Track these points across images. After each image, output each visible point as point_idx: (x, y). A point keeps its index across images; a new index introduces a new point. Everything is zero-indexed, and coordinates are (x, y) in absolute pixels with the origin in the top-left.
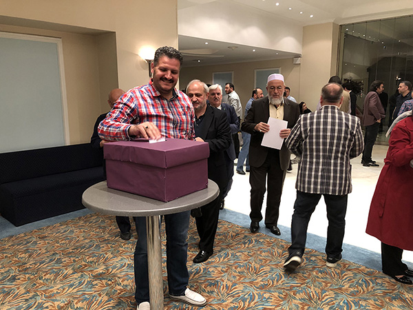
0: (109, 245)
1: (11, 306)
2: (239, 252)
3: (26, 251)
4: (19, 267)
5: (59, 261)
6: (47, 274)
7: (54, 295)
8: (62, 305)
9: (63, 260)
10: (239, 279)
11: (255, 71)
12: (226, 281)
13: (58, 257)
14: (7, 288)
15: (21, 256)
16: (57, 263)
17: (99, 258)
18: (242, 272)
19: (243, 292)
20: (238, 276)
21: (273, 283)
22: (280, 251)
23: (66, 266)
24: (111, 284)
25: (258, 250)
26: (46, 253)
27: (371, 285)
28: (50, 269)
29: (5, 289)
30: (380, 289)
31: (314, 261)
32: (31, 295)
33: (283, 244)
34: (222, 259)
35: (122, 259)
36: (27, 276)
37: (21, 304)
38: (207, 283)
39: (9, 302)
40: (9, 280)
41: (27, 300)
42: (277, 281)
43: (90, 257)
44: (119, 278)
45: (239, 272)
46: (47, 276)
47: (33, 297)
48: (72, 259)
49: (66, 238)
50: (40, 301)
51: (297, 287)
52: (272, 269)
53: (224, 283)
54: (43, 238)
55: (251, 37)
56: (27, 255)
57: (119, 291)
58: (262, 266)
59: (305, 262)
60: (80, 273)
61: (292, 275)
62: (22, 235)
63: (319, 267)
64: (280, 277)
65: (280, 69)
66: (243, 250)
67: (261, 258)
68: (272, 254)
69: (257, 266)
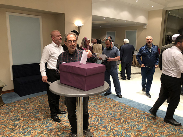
1: (17, 131)
2: (117, 113)
3: (24, 108)
4: (21, 114)
6: (33, 118)
7: (35, 127)
8: (39, 132)
10: (116, 125)
11: (126, 31)
12: (110, 126)
13: (37, 111)
14: (16, 123)
16: (37, 113)
18: (118, 122)
19: (118, 131)
20: (116, 124)
21: (132, 128)
22: (135, 113)
23: (41, 115)
24: (60, 124)
25: (125, 113)
26: (33, 109)
27: (178, 131)
28: (34, 116)
29: (15, 124)
30: (181, 134)
31: (151, 119)
32: (26, 127)
33: (137, 110)
34: (108, 116)
36: (25, 118)
37: (21, 131)
38: (102, 126)
39: (17, 130)
40: (17, 120)
41: (24, 129)
42: (134, 127)
44: (63, 122)
45: (116, 122)
46: (33, 119)
47: (27, 128)
48: (43, 112)
49: (41, 103)
50: (30, 130)
51: (143, 130)
52: (131, 122)
53: (110, 127)
54: (31, 102)
55: (124, 16)
56: (25, 109)
57: (63, 128)
58: (127, 120)
59: (146, 119)
60: (46, 119)
61: (141, 125)
62: (23, 100)
63: (153, 122)
64: (135, 126)
65: (137, 30)
66: (118, 112)
67: (126, 116)
68: (131, 115)
69: (125, 120)
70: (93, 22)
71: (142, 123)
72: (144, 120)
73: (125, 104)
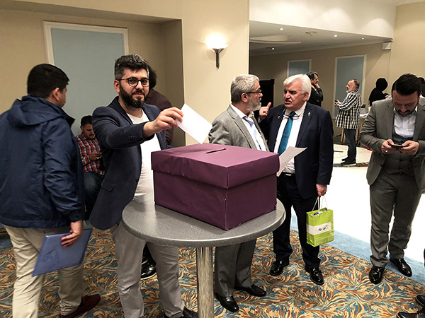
5: (114, 264)
6: (101, 277)
7: (105, 303)
10: (308, 306)
11: (336, 59)
12: (292, 306)
13: (114, 259)
18: (312, 297)
20: (307, 301)
21: (350, 315)
22: (360, 273)
25: (332, 270)
26: (103, 253)
28: (105, 272)
31: (402, 292)
33: (363, 265)
34: (288, 278)
38: (269, 306)
42: (356, 314)
45: (308, 297)
46: (102, 280)
52: (349, 296)
53: (290, 309)
54: (102, 236)
58: (337, 291)
59: (391, 291)
61: (375, 308)
63: (409, 300)
64: (358, 309)
65: (365, 56)
67: (336, 280)
68: (349, 276)
69: (331, 290)
70: (251, 38)
71: (379, 301)
72: (383, 294)
73: (333, 248)
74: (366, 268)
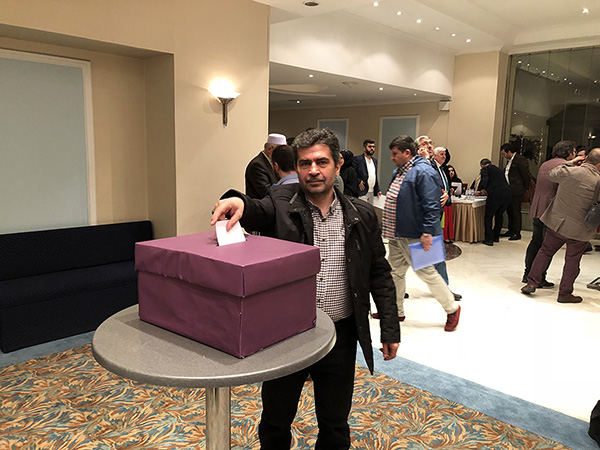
0: (148, 391)
2: (357, 411)
3: (15, 397)
5: (65, 418)
9: (72, 416)
11: (381, 119)
13: (63, 410)
15: (6, 406)
16: (61, 420)
17: (130, 413)
18: (362, 448)
22: (423, 411)
23: (75, 428)
25: (387, 409)
26: (46, 401)
28: (49, 432)
31: (479, 433)
33: (427, 398)
35: (167, 418)
43: (115, 412)
48: (86, 414)
49: (81, 376)
52: (411, 444)
54: (43, 375)
55: (378, 69)
56: (15, 404)
58: (395, 438)
59: (464, 432)
60: (97, 442)
62: (12, 368)
63: (487, 444)
65: (418, 118)
66: (363, 407)
67: (393, 422)
68: (410, 416)
69: (387, 437)
70: (272, 87)
72: (454, 438)
73: (387, 377)
74: (431, 403)
